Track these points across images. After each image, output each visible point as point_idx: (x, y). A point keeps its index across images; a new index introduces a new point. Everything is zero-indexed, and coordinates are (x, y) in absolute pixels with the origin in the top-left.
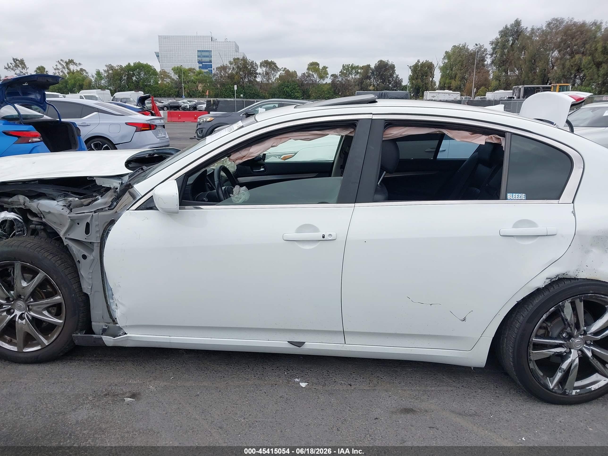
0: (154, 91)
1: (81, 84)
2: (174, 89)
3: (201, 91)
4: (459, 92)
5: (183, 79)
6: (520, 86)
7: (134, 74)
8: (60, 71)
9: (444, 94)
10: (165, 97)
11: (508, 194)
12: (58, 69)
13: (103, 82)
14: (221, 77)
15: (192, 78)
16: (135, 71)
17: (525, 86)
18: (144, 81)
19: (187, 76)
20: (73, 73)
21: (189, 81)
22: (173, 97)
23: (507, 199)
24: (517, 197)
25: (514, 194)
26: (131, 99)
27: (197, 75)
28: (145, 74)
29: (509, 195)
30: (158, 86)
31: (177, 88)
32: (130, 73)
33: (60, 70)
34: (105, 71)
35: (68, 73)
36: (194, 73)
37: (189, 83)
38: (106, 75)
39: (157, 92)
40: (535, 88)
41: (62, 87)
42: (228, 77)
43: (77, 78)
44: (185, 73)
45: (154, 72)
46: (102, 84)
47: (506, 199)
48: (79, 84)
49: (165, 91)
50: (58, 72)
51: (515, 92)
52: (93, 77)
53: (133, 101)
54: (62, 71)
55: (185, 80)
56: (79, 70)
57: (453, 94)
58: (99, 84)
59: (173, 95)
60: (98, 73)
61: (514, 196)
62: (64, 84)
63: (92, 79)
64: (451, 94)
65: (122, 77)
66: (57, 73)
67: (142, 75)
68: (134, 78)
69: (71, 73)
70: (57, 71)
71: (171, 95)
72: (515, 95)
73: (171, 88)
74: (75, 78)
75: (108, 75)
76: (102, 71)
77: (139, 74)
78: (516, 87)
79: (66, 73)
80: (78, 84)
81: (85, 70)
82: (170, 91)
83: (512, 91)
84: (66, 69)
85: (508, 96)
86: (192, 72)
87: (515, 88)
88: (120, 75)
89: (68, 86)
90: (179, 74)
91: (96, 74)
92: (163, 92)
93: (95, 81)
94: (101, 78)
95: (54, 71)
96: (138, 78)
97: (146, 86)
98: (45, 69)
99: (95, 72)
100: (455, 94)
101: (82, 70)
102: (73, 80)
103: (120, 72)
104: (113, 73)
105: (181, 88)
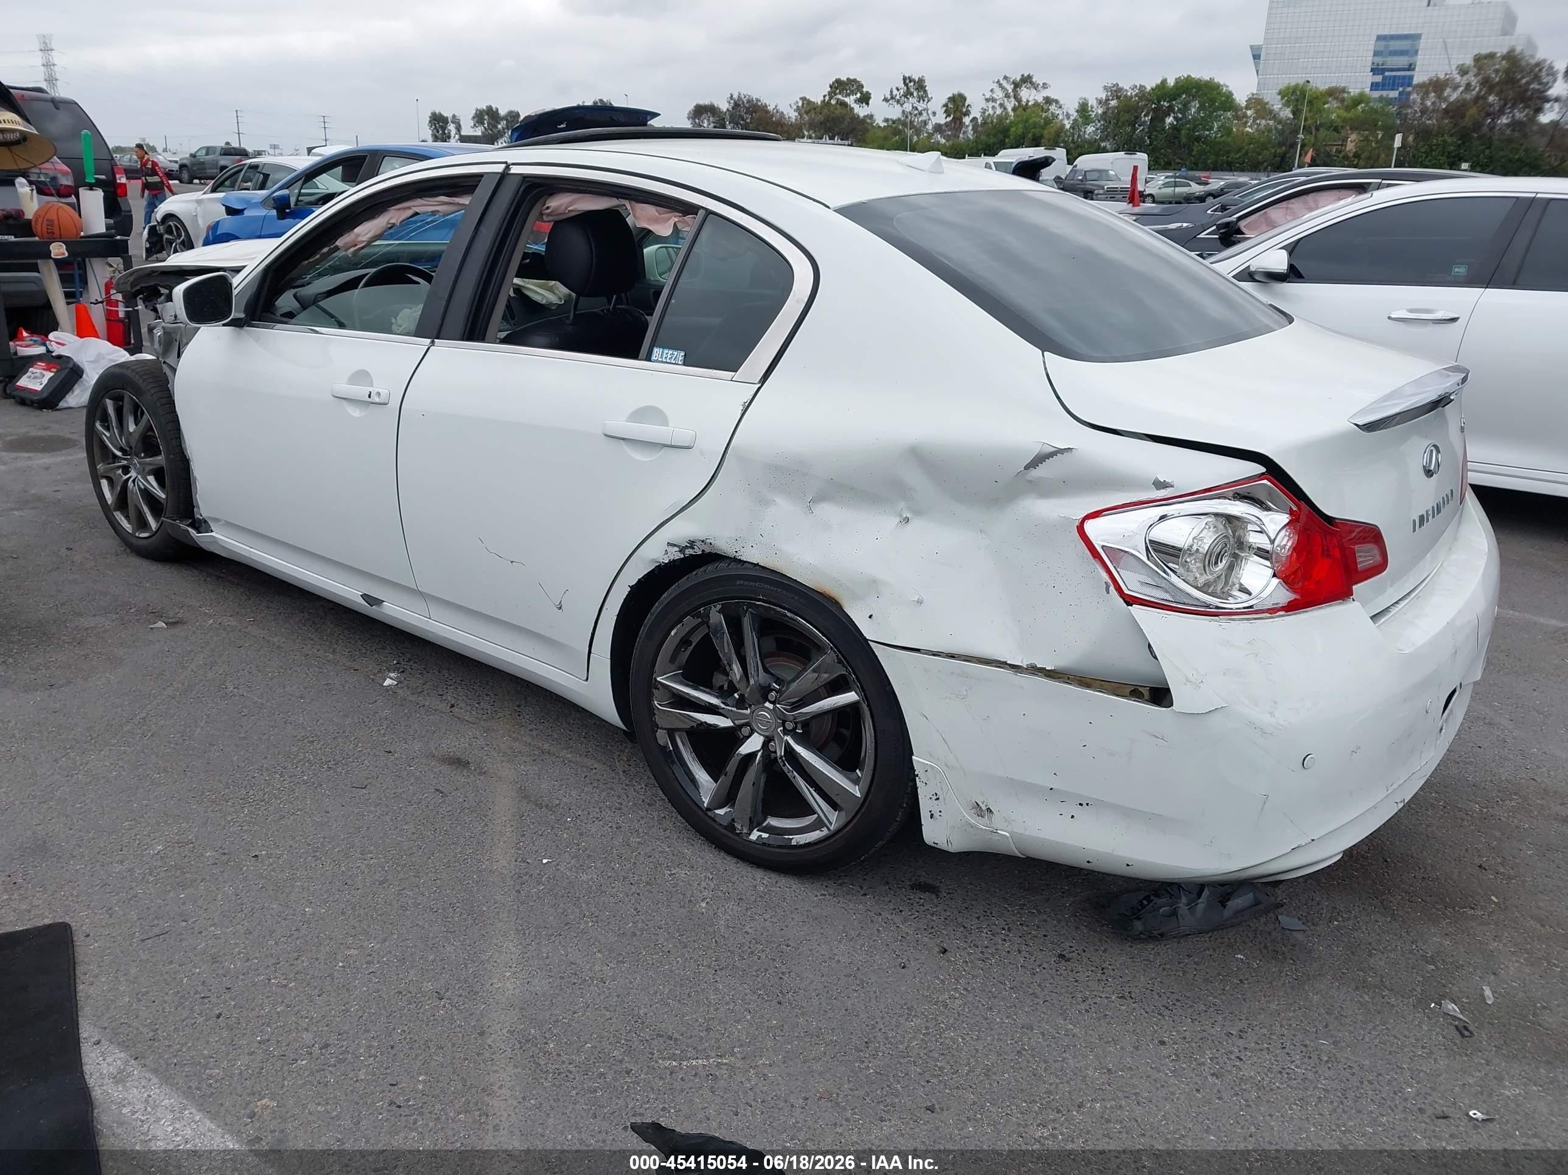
0: (1217, 155)
1: (1038, 134)
2: (1274, 147)
3: (1351, 155)
5: (1306, 120)
7: (1170, 109)
8: (997, 105)
10: (1243, 170)
11: (655, 350)
12: (994, 100)
13: (1090, 129)
14: (1424, 111)
15: (1333, 116)
16: (1175, 100)
18: (1195, 127)
19: (1320, 111)
20: (1025, 108)
21: (1321, 125)
22: (1265, 170)
23: (650, 360)
24: (669, 356)
25: (666, 351)
26: (1112, 173)
27: (1348, 109)
28: (1202, 107)
29: (657, 351)
30: (1230, 139)
31: (1280, 144)
32: (1163, 105)
33: (998, 102)
34: (1100, 102)
35: (1014, 109)
36: (1343, 100)
37: (1321, 130)
38: (1100, 111)
39: (1223, 156)
41: (994, 144)
42: (1446, 111)
43: (1031, 121)
44: (1315, 101)
45: (1227, 102)
46: (1086, 136)
47: (648, 358)
48: (1034, 134)
49: (1247, 153)
50: (993, 107)
52: (1068, 116)
53: (1115, 178)
54: (1001, 105)
55: (1309, 122)
56: (1040, 99)
58: (1079, 136)
59: (1265, 164)
60: (1083, 109)
61: (665, 355)
62: (1001, 137)
63: (1066, 122)
65: (1138, 117)
66: (990, 109)
67: (1193, 110)
68: (1170, 120)
69: (1021, 108)
70: (991, 104)
71: (1262, 163)
73: (1264, 146)
74: (1027, 121)
75: (1104, 113)
76: (1092, 102)
77: (1186, 106)
79: (1010, 109)
80: (1030, 135)
81: (1057, 102)
82: (1259, 154)
84: (1012, 99)
86: (1336, 98)
88: (1136, 111)
89: (1007, 140)
90: (1296, 105)
91: (1077, 111)
92: (1240, 157)
93: (1072, 127)
94: (1087, 118)
95: (984, 105)
96: (1181, 119)
97: (1198, 139)
98: (965, 99)
99: (1076, 106)
101: (1048, 101)
102: (1020, 126)
103: (1138, 103)
104: (1117, 107)
105: (1293, 145)
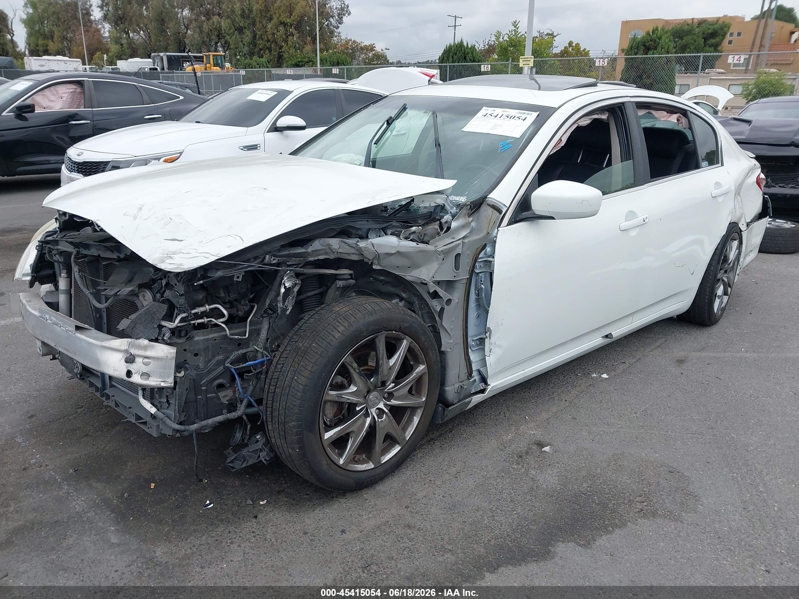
4: (79, 60)
6: (162, 54)
9: (57, 62)
17: (168, 54)
40: (180, 57)
51: (155, 61)
57: (71, 63)
64: (69, 63)
72: (156, 65)
78: (156, 54)
83: (150, 60)
85: (149, 67)
87: (155, 56)
100: (74, 63)
